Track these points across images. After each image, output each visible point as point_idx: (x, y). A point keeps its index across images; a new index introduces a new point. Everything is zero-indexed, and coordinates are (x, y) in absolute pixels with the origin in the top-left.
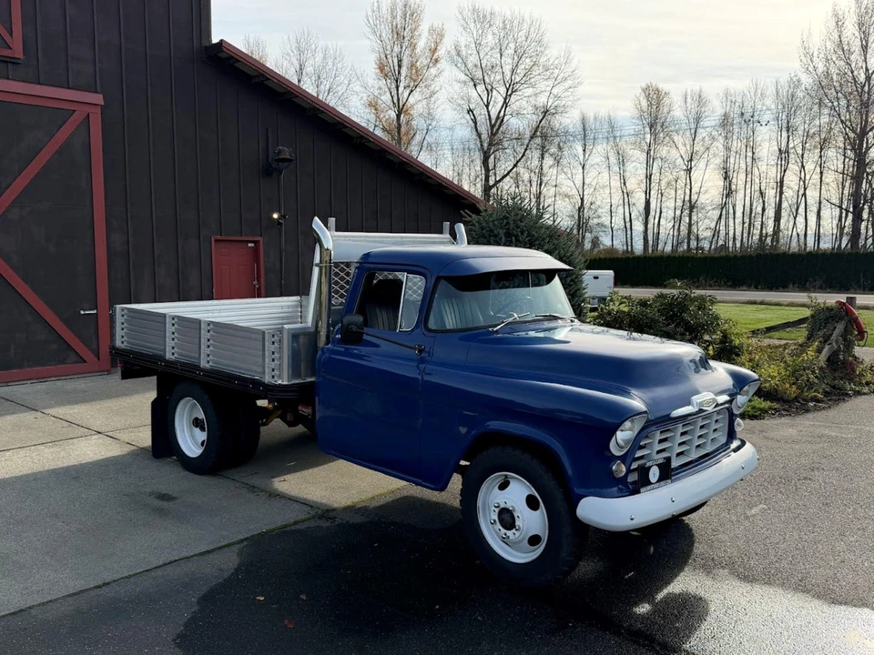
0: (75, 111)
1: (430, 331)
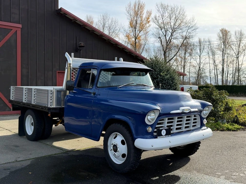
0: (12, 29)
1: (98, 87)
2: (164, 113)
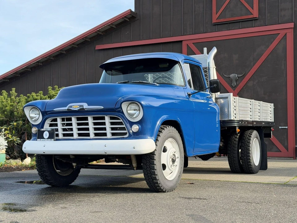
0: (279, 34)
2: (46, 110)
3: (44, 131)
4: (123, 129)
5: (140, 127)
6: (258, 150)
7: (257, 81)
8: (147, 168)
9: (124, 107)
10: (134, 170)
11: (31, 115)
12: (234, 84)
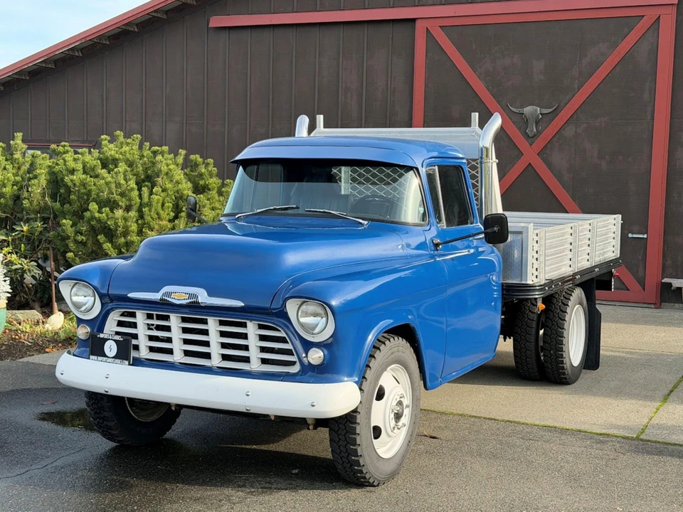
0: (643, 16)
2: (109, 292)
3: (106, 340)
4: (288, 352)
5: (326, 352)
6: (581, 327)
7: (585, 125)
8: (340, 439)
9: (291, 308)
10: (309, 429)
11: (75, 299)
12: (532, 131)
